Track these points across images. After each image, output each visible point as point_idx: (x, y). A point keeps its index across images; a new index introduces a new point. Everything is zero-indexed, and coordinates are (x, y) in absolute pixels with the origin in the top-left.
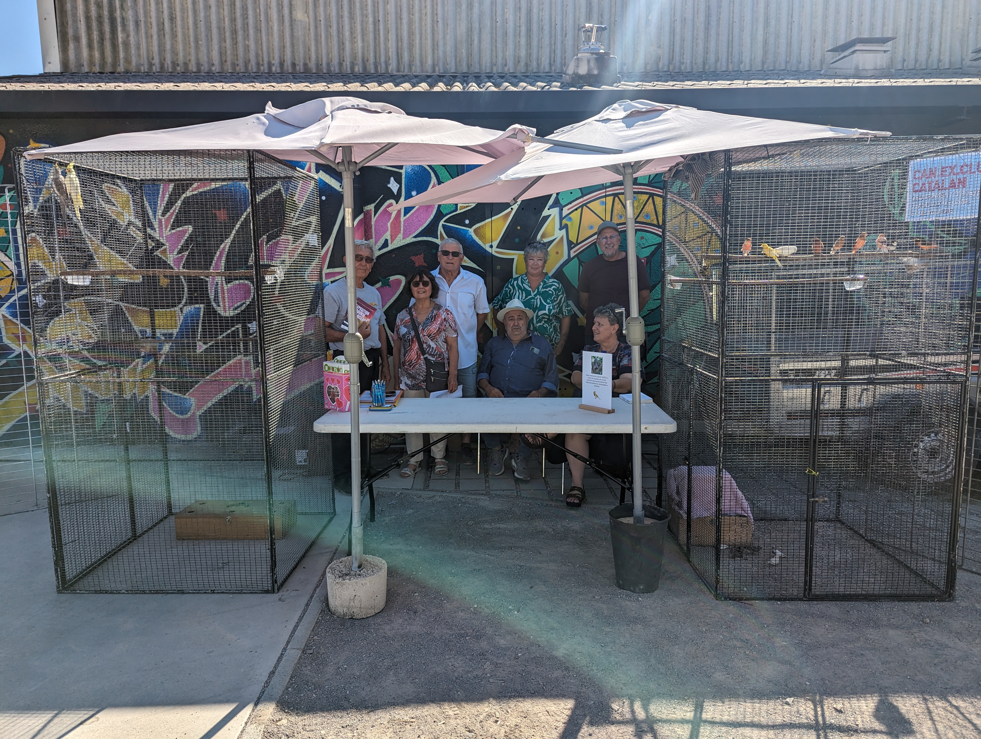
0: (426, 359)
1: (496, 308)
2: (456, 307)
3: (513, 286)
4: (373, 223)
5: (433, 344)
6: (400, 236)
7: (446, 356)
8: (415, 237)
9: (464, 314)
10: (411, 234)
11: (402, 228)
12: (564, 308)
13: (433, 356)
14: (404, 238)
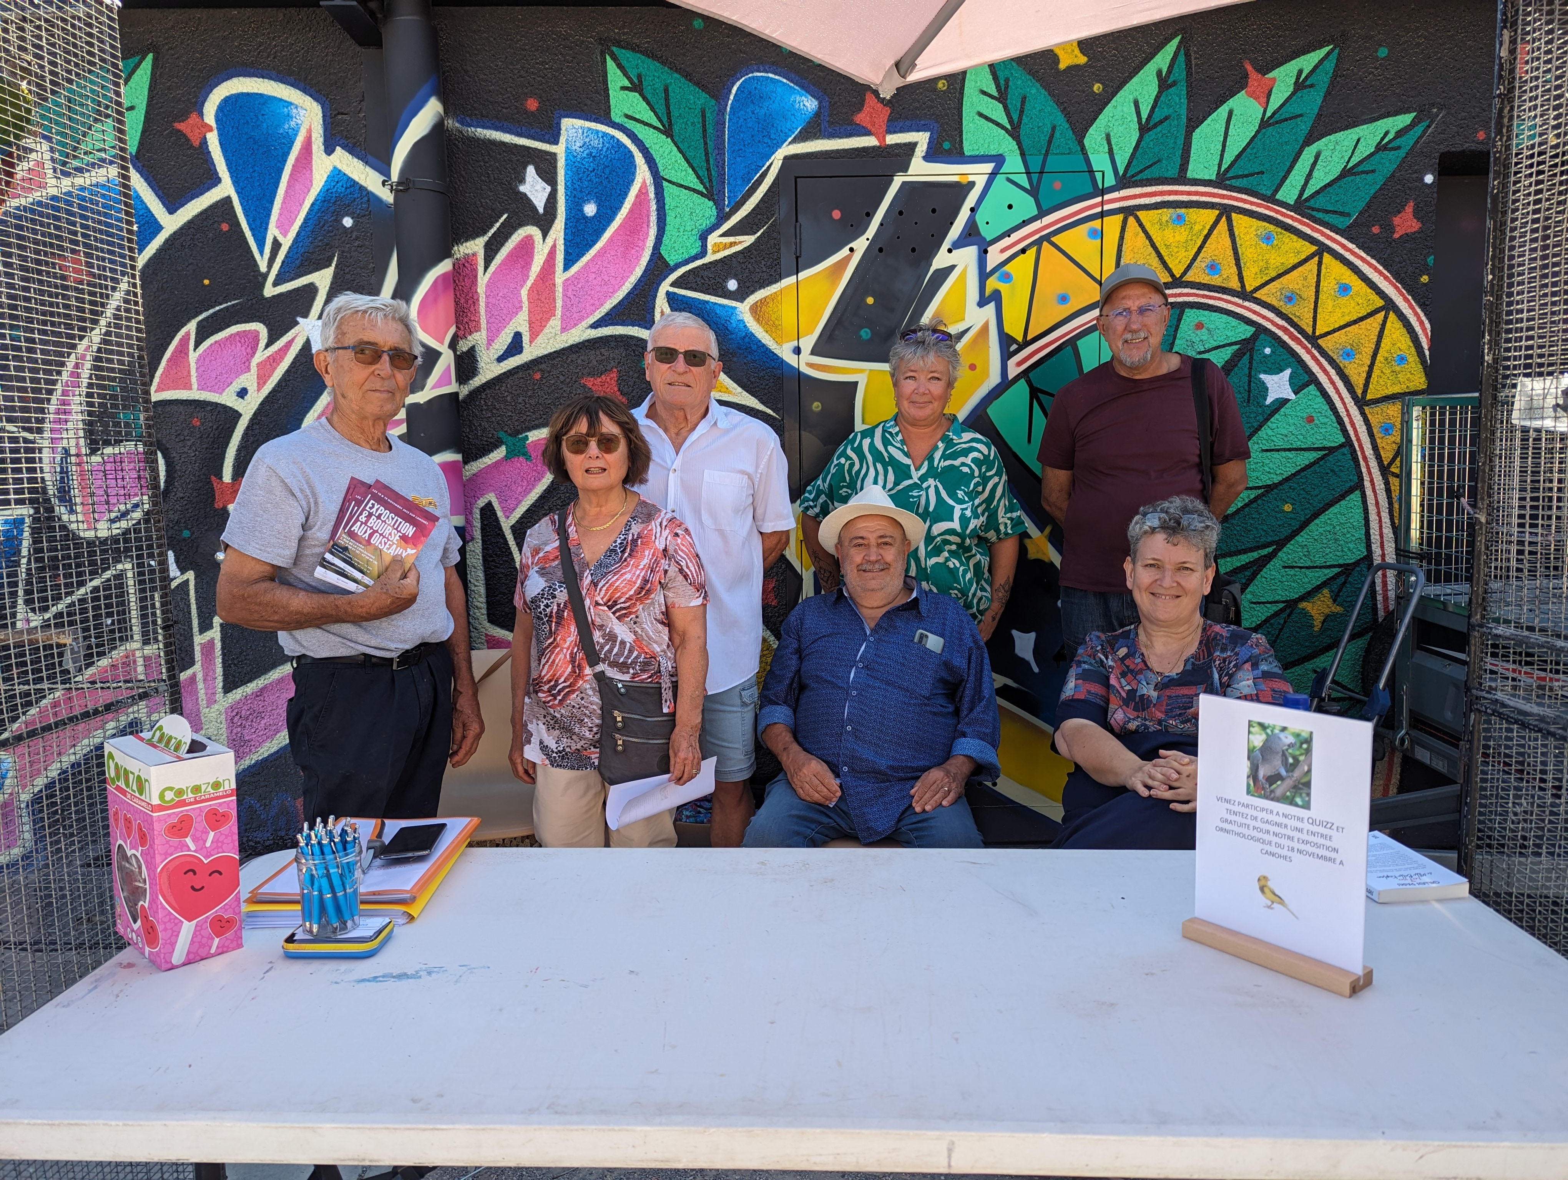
0: (600, 677)
1: (811, 512)
2: (697, 512)
3: (859, 451)
4: (481, 288)
5: (623, 632)
6: (555, 323)
7: (667, 665)
8: (595, 326)
9: (721, 532)
10: (582, 319)
11: (559, 303)
12: (1001, 512)
13: (623, 667)
14: (564, 329)
